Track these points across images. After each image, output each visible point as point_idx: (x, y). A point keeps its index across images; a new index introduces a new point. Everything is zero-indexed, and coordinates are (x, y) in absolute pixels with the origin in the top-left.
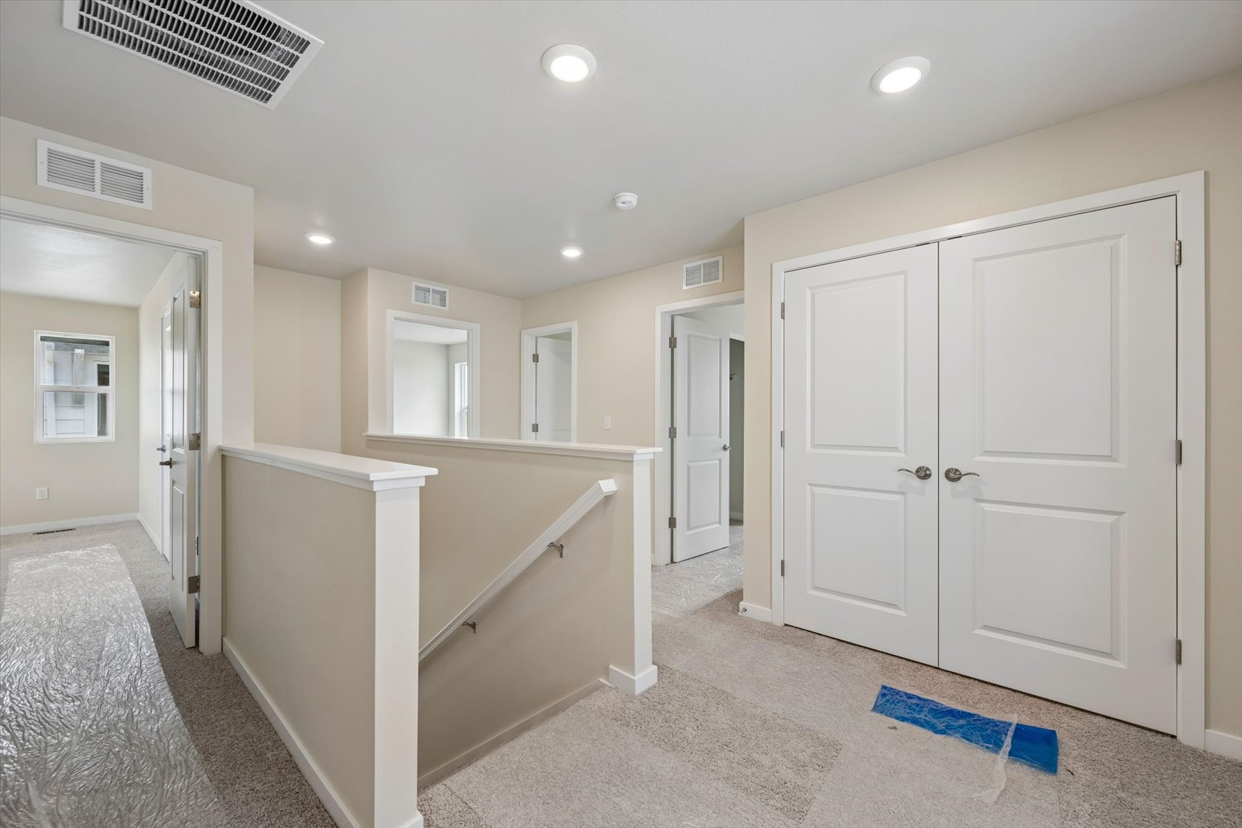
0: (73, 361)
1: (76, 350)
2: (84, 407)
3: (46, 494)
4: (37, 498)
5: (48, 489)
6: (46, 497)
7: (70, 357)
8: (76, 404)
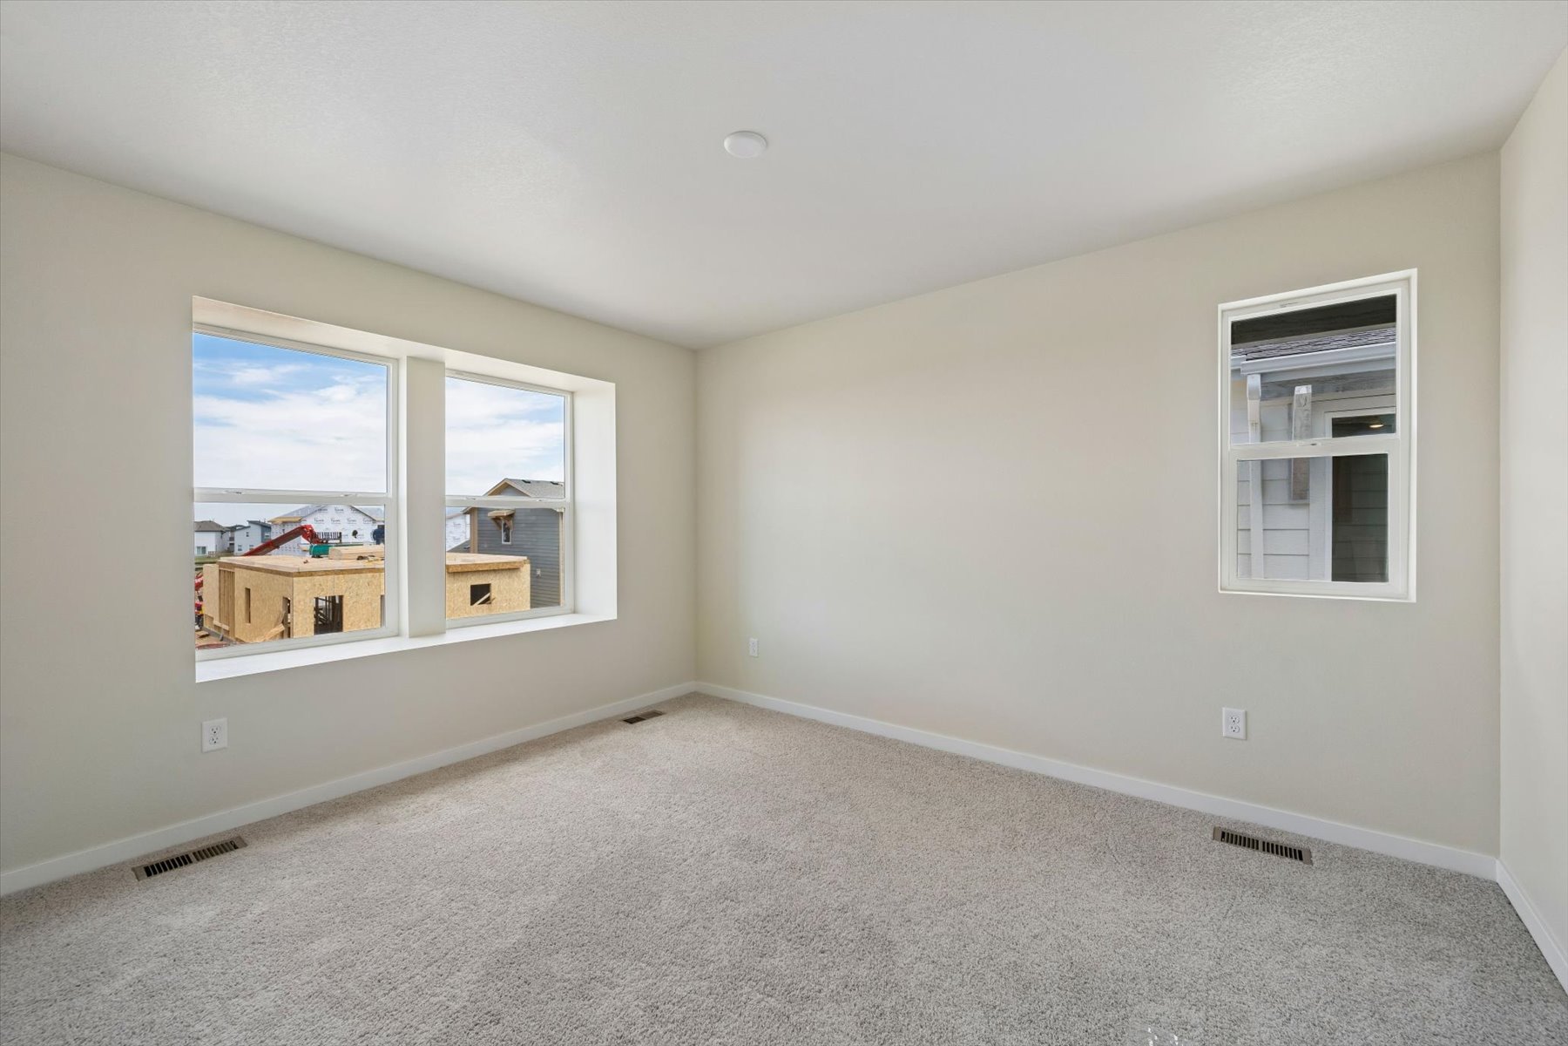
0: (1290, 418)
1: (1297, 388)
2: (1308, 505)
3: (1241, 725)
4: (1224, 734)
5: (1246, 713)
6: (1241, 735)
7: (1285, 410)
8: (1294, 499)
